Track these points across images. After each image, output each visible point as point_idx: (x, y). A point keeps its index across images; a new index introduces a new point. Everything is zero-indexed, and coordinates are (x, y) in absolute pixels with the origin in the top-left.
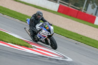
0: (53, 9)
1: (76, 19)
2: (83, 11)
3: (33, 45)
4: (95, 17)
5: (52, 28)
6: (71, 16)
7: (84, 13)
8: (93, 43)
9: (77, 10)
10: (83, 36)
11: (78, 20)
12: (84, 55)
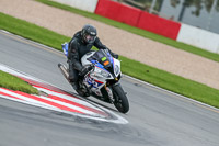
0: (84, 8)
1: (136, 29)
2: (151, 11)
3: (39, 89)
4: (179, 26)
5: (117, 63)
6: (124, 22)
7: (155, 17)
8: (173, 84)
9: (139, 10)
10: (151, 68)
11: (141, 31)
12: (155, 111)
